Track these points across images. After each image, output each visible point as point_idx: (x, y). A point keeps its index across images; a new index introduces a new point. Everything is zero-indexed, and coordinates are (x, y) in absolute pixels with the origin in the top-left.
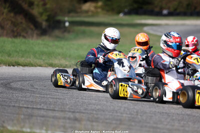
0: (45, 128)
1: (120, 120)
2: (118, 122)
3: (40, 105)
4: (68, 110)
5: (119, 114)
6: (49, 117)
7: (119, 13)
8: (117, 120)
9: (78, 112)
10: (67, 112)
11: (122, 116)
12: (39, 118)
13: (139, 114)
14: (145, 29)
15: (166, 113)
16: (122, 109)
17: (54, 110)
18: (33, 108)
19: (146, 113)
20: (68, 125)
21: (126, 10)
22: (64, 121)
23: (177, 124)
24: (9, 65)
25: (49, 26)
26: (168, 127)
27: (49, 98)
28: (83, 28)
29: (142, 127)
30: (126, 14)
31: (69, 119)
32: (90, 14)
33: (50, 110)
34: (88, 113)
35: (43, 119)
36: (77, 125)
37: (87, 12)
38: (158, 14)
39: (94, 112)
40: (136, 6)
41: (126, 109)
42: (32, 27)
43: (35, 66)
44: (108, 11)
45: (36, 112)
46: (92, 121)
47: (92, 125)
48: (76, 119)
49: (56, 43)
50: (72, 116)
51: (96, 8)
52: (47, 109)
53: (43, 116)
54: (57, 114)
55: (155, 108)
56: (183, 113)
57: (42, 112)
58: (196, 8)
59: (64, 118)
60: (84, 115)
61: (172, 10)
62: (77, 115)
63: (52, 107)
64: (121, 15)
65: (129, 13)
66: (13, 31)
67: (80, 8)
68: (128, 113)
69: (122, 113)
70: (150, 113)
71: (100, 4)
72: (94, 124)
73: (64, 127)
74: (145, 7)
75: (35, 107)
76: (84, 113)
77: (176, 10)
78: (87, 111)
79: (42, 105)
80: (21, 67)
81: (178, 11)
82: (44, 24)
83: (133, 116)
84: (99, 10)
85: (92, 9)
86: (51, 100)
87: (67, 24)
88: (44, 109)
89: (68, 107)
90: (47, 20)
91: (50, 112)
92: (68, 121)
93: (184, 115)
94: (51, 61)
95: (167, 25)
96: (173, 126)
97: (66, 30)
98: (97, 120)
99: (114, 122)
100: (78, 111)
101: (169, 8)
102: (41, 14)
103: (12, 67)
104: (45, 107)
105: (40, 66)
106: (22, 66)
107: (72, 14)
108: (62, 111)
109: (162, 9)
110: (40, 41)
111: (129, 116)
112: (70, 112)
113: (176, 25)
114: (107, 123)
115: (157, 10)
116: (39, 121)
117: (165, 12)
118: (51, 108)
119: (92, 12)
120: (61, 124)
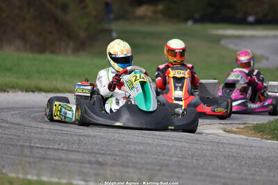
7: (186, 20)
9: (109, 154)
11: (171, 160)
18: (49, 148)
21: (197, 16)
24: (27, 91)
29: (195, 175)
30: (196, 21)
34: (123, 156)
37: (142, 18)
38: (241, 22)
40: (210, 10)
41: (178, 151)
44: (171, 17)
45: (51, 154)
51: (155, 12)
52: (67, 150)
56: (257, 156)
57: (60, 154)
61: (260, 15)
64: (190, 23)
65: (201, 20)
67: (133, 13)
68: (180, 156)
70: (211, 156)
74: (223, 12)
75: (51, 147)
76: (117, 155)
77: (266, 16)
79: (62, 144)
81: (269, 17)
84: (159, 16)
85: (150, 14)
95: (253, 37)
101: (256, 14)
109: (247, 14)
113: (266, 37)
115: (239, 16)
119: (150, 18)
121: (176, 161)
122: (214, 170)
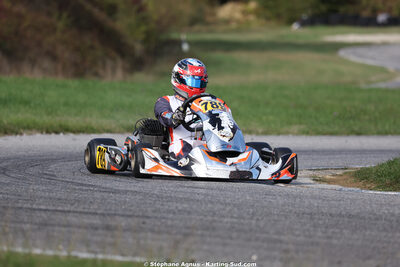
7: (290, 22)
21: (305, 16)
24: (48, 132)
30: (304, 24)
32: (234, 25)
37: (227, 22)
40: (324, 8)
44: (268, 19)
51: (245, 13)
64: (295, 26)
65: (311, 22)
66: (76, 65)
67: (214, 14)
71: (252, 5)
74: (342, 9)
80: (72, 135)
82: (139, 48)
84: (252, 18)
85: (238, 15)
87: (185, 47)
90: (145, 41)
95: (385, 44)
101: (389, 10)
103: (53, 135)
106: (74, 132)
107: (197, 27)
109: (375, 12)
115: (366, 14)
117: (382, 18)
119: (238, 21)
121: (227, 223)
122: (278, 233)
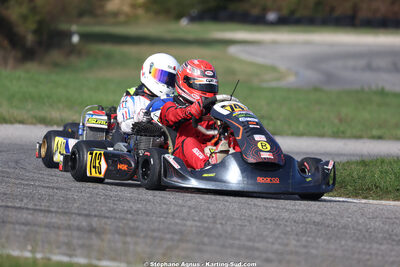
0: (29, 248)
1: (181, 232)
2: (176, 237)
3: (22, 200)
4: (76, 211)
5: (177, 221)
6: (39, 225)
7: (179, 17)
8: (174, 233)
9: (95, 216)
10: (74, 216)
11: (185, 225)
12: (17, 227)
13: (218, 222)
14: (233, 50)
15: (272, 219)
16: (185, 210)
17: (49, 211)
18: (7, 207)
19: (231, 219)
20: (75, 241)
21: (194, 12)
22: (69, 232)
23: (294, 242)
25: (40, 43)
26: (276, 247)
27: (39, 186)
28: (108, 48)
29: (223, 246)
30: (193, 19)
31: (79, 229)
32: (122, 18)
33: (41, 211)
34: (115, 218)
35: (26, 228)
36: (95, 241)
37: (116, 14)
38: (258, 21)
39: (129, 216)
41: (192, 210)
42: (6, 43)
43: (11, 123)
44: (157, 13)
45: (13, 215)
46: (125, 235)
47: (125, 243)
48: (92, 230)
49: (54, 77)
50: (84, 224)
51: (134, 6)
52: (35, 210)
53: (26, 224)
54: (55, 220)
55: (250, 209)
56: (306, 219)
57: (25, 216)
58: (333, 9)
59: (69, 227)
60: (109, 222)
61: (285, 12)
62: (95, 222)
63: (44, 205)
64: (184, 22)
65: (199, 18)
67: (102, 7)
68: (196, 218)
69: (183, 219)
70: (241, 220)
72: (129, 239)
73: (68, 245)
74: (232, 7)
75: (10, 204)
76: (108, 218)
77: (292, 12)
78: (114, 215)
79: (25, 201)
81: (298, 15)
82: (30, 38)
83: (206, 225)
84: (140, 12)
85: (126, 9)
86: (43, 191)
87: (75, 39)
88: (27, 209)
89: (75, 205)
90: (36, 32)
91: (41, 214)
92: (76, 233)
93: (307, 223)
94: (42, 114)
95: (275, 43)
96: (287, 245)
97: (73, 50)
98: (134, 232)
99: (168, 236)
100: (96, 213)
101: (278, 10)
102: (25, 18)
104: (30, 206)
105: (22, 122)
107: (86, 19)
108: (65, 213)
109: (265, 10)
110: (20, 73)
111: (199, 224)
112: (80, 215)
113: (293, 43)
114: (154, 238)
115: (255, 12)
116: (18, 233)
117: (272, 16)
118: (43, 208)
119: (127, 15)
120: (63, 239)
121: (192, 226)
